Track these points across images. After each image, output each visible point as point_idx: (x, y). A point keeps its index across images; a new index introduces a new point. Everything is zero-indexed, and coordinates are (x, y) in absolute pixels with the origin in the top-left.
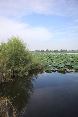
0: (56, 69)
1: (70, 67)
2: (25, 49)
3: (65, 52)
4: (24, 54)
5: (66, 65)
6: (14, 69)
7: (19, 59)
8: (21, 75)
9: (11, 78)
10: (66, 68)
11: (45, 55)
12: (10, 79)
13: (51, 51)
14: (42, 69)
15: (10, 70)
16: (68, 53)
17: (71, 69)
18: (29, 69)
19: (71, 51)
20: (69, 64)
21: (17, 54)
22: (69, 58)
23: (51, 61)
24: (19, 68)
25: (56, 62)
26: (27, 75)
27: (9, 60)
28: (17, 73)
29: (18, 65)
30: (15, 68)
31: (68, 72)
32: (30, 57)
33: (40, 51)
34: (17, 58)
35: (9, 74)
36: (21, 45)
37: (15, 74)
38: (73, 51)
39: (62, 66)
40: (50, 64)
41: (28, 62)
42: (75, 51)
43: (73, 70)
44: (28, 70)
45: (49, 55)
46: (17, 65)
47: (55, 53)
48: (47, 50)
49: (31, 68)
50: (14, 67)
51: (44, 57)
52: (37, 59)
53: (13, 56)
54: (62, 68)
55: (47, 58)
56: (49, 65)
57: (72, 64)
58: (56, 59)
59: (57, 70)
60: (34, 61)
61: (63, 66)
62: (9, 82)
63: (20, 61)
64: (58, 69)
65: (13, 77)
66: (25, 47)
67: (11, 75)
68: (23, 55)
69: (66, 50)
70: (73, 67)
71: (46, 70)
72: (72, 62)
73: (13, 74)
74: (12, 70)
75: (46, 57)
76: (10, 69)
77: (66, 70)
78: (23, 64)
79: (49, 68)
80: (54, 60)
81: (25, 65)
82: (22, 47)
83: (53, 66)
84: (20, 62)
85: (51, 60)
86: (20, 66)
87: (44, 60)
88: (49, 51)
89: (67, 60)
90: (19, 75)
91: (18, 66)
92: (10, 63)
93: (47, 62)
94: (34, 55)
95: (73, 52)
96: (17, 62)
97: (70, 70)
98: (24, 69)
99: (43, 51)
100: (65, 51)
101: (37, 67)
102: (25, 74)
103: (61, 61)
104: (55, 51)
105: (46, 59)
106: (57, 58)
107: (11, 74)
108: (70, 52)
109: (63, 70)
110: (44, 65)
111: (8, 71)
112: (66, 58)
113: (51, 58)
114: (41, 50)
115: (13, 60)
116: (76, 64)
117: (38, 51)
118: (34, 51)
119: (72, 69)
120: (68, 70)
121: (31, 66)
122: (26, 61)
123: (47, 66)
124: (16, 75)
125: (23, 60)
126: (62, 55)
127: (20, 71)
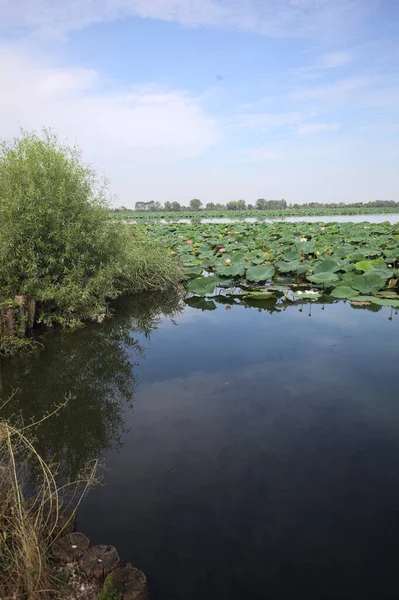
0: (237, 291)
1: (300, 280)
2: (90, 199)
3: (276, 212)
4: (85, 222)
5: (283, 269)
6: (39, 292)
7: (62, 248)
8: (75, 323)
9: (27, 335)
10: (280, 284)
11: (183, 229)
12: (22, 342)
13: (211, 206)
14: (171, 290)
15: (20, 300)
16: (289, 215)
17: (303, 289)
18: (113, 293)
19: (304, 206)
20: (294, 265)
21: (49, 227)
22: (296, 240)
23: (212, 252)
24: (63, 290)
25: (236, 260)
26: (100, 321)
27: (13, 250)
28: (53, 310)
29: (57, 275)
30: (43, 289)
31: (288, 302)
32: (115, 235)
33: (163, 206)
34: (52, 240)
35: (16, 317)
36: (67, 177)
37: (46, 317)
38: (313, 208)
39: (262, 278)
40: (210, 269)
41: (105, 259)
42: (321, 206)
43: (310, 293)
44: (108, 299)
45: (205, 227)
46: (51, 273)
47: (230, 217)
48: (196, 204)
49: (117, 286)
50: (36, 286)
51: (181, 237)
52: (148, 247)
53: (28, 233)
54: (262, 283)
55: (192, 238)
56: (206, 274)
57: (309, 267)
58: (236, 245)
59: (242, 292)
60: (134, 253)
61: (267, 275)
62: (17, 355)
63: (66, 255)
64: (244, 288)
65: (35, 330)
66: (87, 190)
67: (27, 323)
68: (79, 225)
69: (283, 205)
70: (311, 278)
71: (191, 295)
72: (306, 257)
73: (36, 319)
74: (28, 300)
75: (189, 233)
76: (18, 292)
77: (281, 294)
78: (82, 271)
79: (202, 285)
80: (228, 247)
81: (90, 274)
82: (72, 188)
83: (224, 277)
84: (68, 262)
85: (214, 247)
86: (68, 278)
87: (180, 249)
88: (204, 206)
89: (286, 248)
90: (62, 320)
91: (55, 277)
92: (17, 267)
93: (193, 257)
94: (133, 227)
95: (313, 210)
96: (52, 260)
97: (300, 293)
98: (85, 295)
99: (176, 207)
100: (277, 207)
101: (148, 282)
102: (94, 316)
103: (260, 253)
104: (232, 207)
105: (190, 245)
106: (239, 240)
107: (24, 318)
108: (298, 210)
109: (265, 293)
110: (182, 272)
111: (9, 302)
112: (279, 237)
113: (213, 242)
114: (167, 204)
115: (31, 252)
116: (326, 266)
117: (153, 210)
119: (309, 289)
120: (289, 295)
121: (121, 278)
122: (93, 252)
123: (193, 277)
124: (48, 322)
125: (81, 248)
126: (265, 226)
127: (65, 305)
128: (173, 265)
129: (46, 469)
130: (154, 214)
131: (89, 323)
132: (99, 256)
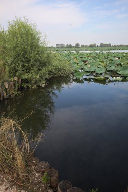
0: (92, 77)
1: (115, 73)
2: (40, 43)
3: (107, 48)
4: (38, 51)
5: (109, 69)
6: (22, 76)
7: (30, 60)
8: (34, 87)
9: (18, 90)
10: (108, 75)
11: (73, 54)
12: (16, 93)
13: (83, 46)
14: (68, 76)
15: (16, 78)
16: (112, 49)
17: (116, 77)
18: (47, 77)
19: (118, 46)
20: (113, 68)
21: (25, 52)
22: (114, 59)
23: (83, 63)
24: (31, 75)
25: (92, 66)
26: (43, 86)
27: (13, 61)
28: (27, 82)
29: (28, 70)
30: (24, 75)
31: (110, 81)
32: (48, 56)
33: (66, 46)
34: (26, 58)
35: (14, 84)
36: (32, 35)
37: (25, 84)
38: (121, 47)
39: (101, 72)
40: (82, 69)
41: (45, 65)
42: (124, 46)
44: (46, 79)
45: (81, 54)
46: (26, 69)
47: (90, 50)
48: (77, 45)
49: (49, 74)
50: (21, 74)
51: (72, 57)
52: (60, 61)
53: (18, 55)
54: (101, 74)
55: (76, 58)
56: (81, 71)
57: (119, 68)
58: (92, 60)
60: (55, 63)
62: (15, 97)
63: (31, 63)
64: (94, 76)
65: (21, 89)
66: (39, 40)
67: (18, 87)
68: (36, 52)
69: (110, 45)
70: (119, 73)
71: (75, 78)
72: (118, 65)
73: (21, 85)
74: (18, 78)
75: (75, 56)
76: (15, 76)
77: (107, 78)
78: (37, 69)
79: (79, 74)
80: (89, 61)
81: (40, 70)
82: (34, 39)
83: (87, 72)
84: (32, 65)
85: (84, 61)
86: (32, 71)
87: (72, 61)
88: (81, 46)
89: (111, 62)
90: (30, 86)
91: (28, 71)
92: (14, 67)
93: (76, 65)
94: (55, 53)
96: (26, 65)
97: (115, 78)
98: (38, 77)
99: (70, 47)
100: (108, 46)
101: (60, 73)
102: (41, 85)
103: (101, 63)
104: (91, 46)
105: (75, 60)
106: (93, 58)
107: (17, 85)
108: (115, 47)
109: (102, 78)
110: (72, 70)
111: (12, 79)
112: (108, 57)
113: (84, 59)
114: (67, 45)
115: (19, 62)
116: (125, 68)
117: (62, 47)
118: (55, 47)
119: (118, 77)
120: (111, 79)
121: (51, 71)
122: (41, 62)
123: (76, 71)
124: (25, 86)
125: (37, 60)
126: (103, 53)
127: (31, 81)
128: (69, 68)
129: (25, 135)
130: (63, 49)
131: (39, 87)
132: (43, 64)
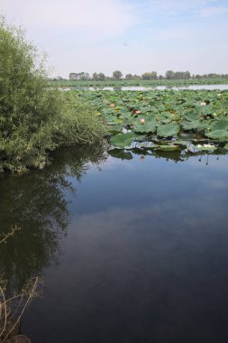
0: (150, 145)
1: (199, 136)
2: (32, 70)
3: (182, 81)
4: (29, 88)
5: (186, 127)
7: (11, 109)
8: (21, 169)
10: (184, 139)
11: (108, 96)
13: (129, 77)
14: (97, 143)
16: (191, 84)
17: (202, 143)
18: (51, 146)
19: (205, 76)
20: (195, 124)
22: (197, 104)
23: (130, 114)
24: (12, 142)
25: (149, 120)
26: (41, 167)
28: (4, 159)
29: (7, 131)
31: (190, 153)
32: (53, 99)
33: (91, 76)
36: (14, 51)
38: (212, 79)
39: (169, 134)
40: (128, 127)
41: (45, 119)
42: (217, 76)
43: (208, 147)
44: (47, 150)
45: (125, 93)
46: (2, 129)
47: (144, 85)
48: (117, 75)
49: (55, 140)
51: (106, 101)
52: (79, 109)
54: (169, 138)
55: (114, 102)
56: (125, 131)
57: (207, 125)
58: (149, 108)
59: (154, 146)
60: (68, 114)
61: (173, 131)
63: (14, 115)
64: (155, 142)
66: (30, 62)
68: (24, 91)
69: (187, 75)
70: (209, 134)
71: (113, 148)
72: (205, 117)
75: (112, 99)
77: (185, 147)
78: (27, 128)
79: (122, 139)
80: (143, 110)
81: (33, 130)
82: (18, 60)
83: (139, 134)
84: (15, 120)
85: (131, 109)
86: (16, 134)
87: (105, 111)
88: (124, 77)
89: (189, 110)
90: (11, 167)
91: (6, 133)
93: (115, 118)
94: (68, 93)
95: (211, 80)
96: (3, 119)
97: (199, 146)
98: (29, 147)
99: (102, 77)
101: (79, 137)
102: (36, 164)
103: (168, 114)
104: (146, 77)
105: (112, 109)
106: (152, 104)
108: (199, 79)
109: (172, 146)
110: (106, 130)
112: (184, 101)
113: (131, 106)
114: (95, 75)
116: (221, 125)
117: (84, 79)
118: (68, 78)
119: (207, 143)
120: (191, 147)
121: (58, 134)
122: (35, 113)
123: (115, 133)
125: (26, 109)
126: (172, 93)
127: (14, 155)
128: (98, 124)
130: (84, 83)
131: (32, 169)
132: (41, 116)
